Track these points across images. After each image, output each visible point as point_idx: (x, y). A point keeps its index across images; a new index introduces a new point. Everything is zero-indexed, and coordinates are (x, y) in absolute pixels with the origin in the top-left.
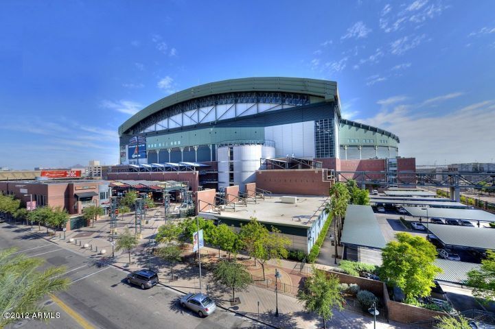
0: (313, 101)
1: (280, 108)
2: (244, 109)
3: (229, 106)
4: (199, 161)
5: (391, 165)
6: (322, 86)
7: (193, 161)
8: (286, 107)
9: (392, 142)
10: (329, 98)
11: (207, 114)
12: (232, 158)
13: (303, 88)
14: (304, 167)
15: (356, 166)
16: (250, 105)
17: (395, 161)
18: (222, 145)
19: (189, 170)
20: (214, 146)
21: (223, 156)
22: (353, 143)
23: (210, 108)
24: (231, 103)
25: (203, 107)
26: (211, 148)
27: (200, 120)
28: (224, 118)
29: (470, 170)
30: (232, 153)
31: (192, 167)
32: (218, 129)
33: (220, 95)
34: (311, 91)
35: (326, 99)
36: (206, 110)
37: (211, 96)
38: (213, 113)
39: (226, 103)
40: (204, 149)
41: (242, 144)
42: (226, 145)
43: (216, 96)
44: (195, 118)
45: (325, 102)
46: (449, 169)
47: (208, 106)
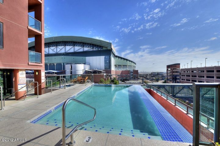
0: (104, 49)
1: (92, 50)
2: (78, 49)
3: (71, 47)
4: (56, 70)
5: (131, 72)
6: (107, 44)
7: (54, 70)
8: (94, 50)
9: (133, 64)
10: (109, 48)
11: (61, 49)
12: (71, 69)
13: (100, 44)
14: (98, 73)
15: (120, 73)
16: (80, 47)
17: (132, 71)
18: (67, 64)
19: (52, 74)
20: (64, 64)
21: (68, 68)
22: (119, 64)
23: (62, 47)
24: (72, 46)
25: (59, 46)
26: (62, 64)
27: (57, 52)
28: (69, 52)
29: (156, 74)
30: (71, 67)
31: (54, 73)
32: (65, 57)
33: (67, 42)
34: (103, 45)
35: (108, 48)
36: (60, 47)
37: (63, 42)
38: (64, 49)
39: (70, 46)
40: (59, 65)
41: (76, 64)
42: (69, 64)
43: (65, 42)
44: (55, 50)
45: (108, 50)
46: (151, 74)
47: (61, 46)
